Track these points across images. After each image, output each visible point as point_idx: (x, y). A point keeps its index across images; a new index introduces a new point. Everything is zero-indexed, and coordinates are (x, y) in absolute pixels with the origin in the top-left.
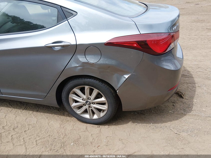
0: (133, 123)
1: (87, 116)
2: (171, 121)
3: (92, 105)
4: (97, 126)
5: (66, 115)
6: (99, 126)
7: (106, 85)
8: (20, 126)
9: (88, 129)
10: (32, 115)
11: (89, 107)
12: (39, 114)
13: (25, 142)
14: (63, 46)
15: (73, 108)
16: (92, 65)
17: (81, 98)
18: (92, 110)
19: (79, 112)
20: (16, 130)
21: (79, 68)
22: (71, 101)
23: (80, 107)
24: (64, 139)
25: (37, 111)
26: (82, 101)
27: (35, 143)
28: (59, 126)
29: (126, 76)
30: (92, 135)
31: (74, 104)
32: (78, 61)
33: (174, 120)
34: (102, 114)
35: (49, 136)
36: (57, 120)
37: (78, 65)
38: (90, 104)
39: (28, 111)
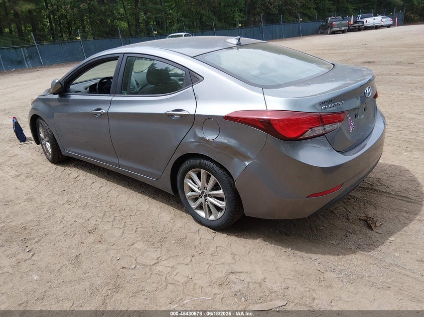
0: (265, 241)
1: (202, 214)
2: (324, 254)
3: (208, 198)
4: (212, 231)
5: (183, 210)
6: (214, 232)
7: (224, 173)
8: (128, 209)
9: (200, 232)
10: (146, 201)
11: (205, 200)
12: (154, 201)
13: (125, 226)
14: (182, 116)
15: (187, 198)
16: (209, 142)
17: (197, 186)
18: (208, 205)
19: (194, 205)
20: (121, 212)
21: (195, 144)
22: (186, 189)
23: (196, 199)
24: (168, 235)
25: (154, 198)
26: (197, 190)
27: (134, 230)
28: (169, 220)
29: (247, 164)
30: (201, 239)
31: (189, 194)
32: (195, 136)
33: (330, 254)
34: (220, 215)
35: (153, 227)
36: (170, 213)
37: (193, 140)
38: (206, 196)
39: (144, 196)
